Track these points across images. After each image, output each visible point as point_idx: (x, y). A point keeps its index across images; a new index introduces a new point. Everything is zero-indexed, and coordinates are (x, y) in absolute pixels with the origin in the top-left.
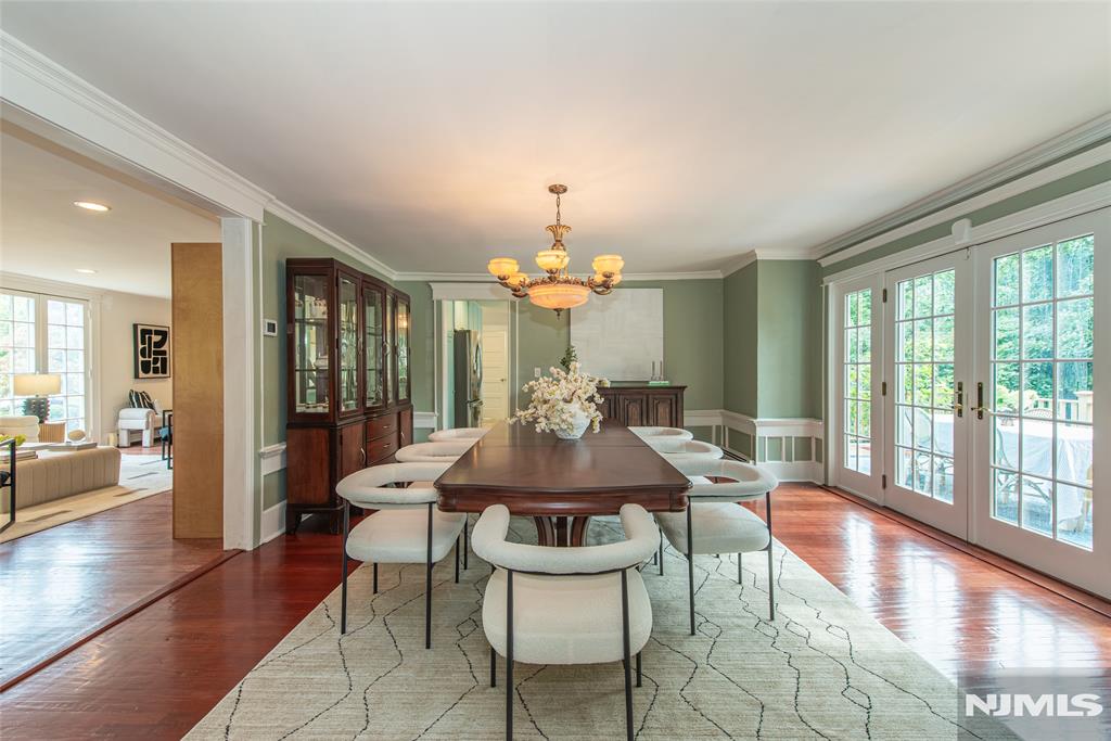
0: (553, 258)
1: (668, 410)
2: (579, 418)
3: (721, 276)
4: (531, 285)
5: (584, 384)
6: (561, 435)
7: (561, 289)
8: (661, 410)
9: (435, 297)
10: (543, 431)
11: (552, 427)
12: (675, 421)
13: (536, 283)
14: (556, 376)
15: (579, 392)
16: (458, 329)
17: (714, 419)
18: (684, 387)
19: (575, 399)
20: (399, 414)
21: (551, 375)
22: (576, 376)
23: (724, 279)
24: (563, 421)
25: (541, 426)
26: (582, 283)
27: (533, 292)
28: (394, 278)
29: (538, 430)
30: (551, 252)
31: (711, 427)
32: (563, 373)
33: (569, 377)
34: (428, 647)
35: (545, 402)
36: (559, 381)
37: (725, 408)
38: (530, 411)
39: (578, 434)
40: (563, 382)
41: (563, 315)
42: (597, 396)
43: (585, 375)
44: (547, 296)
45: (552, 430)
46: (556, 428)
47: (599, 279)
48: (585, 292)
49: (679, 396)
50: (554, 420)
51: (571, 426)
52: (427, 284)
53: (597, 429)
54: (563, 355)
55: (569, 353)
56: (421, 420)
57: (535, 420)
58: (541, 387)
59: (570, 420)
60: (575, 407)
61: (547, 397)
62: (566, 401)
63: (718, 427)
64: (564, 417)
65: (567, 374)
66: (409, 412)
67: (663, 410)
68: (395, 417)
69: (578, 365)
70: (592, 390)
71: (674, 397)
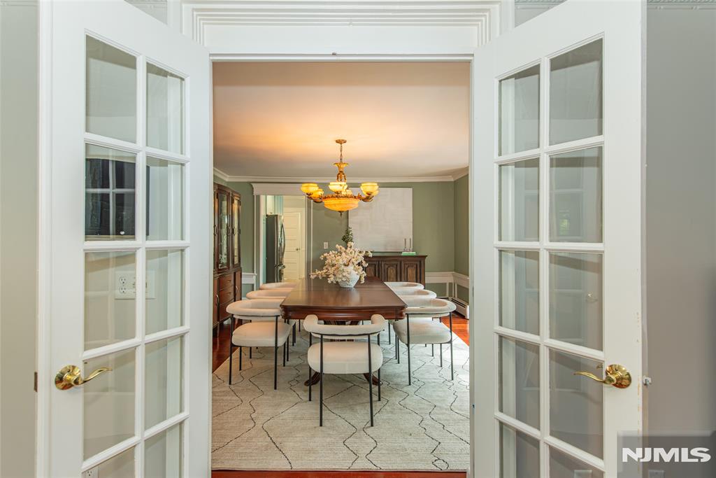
0: (339, 186)
1: (414, 272)
2: (354, 275)
3: (452, 180)
4: (325, 198)
5: (356, 254)
6: (342, 285)
7: (343, 201)
8: (410, 271)
9: (255, 193)
10: (332, 282)
11: (338, 280)
12: (419, 279)
13: (328, 197)
14: (339, 250)
15: (353, 260)
16: (269, 214)
17: (447, 278)
18: (425, 257)
19: (350, 264)
20: (235, 273)
21: (336, 250)
22: (351, 250)
23: (455, 181)
24: (344, 276)
25: (331, 279)
26: (355, 197)
27: (326, 202)
28: (227, 180)
29: (329, 282)
30: (337, 183)
31: (445, 284)
32: (344, 249)
33: (347, 251)
34: (275, 388)
35: (333, 266)
36: (341, 253)
37: (455, 270)
38: (324, 271)
39: (353, 284)
40: (343, 254)
41: (345, 215)
42: (364, 262)
43: (357, 250)
44: (335, 205)
45: (337, 282)
46: (339, 280)
47: (365, 195)
48: (357, 202)
49: (422, 262)
50: (338, 276)
51: (348, 280)
52: (250, 184)
53: (363, 281)
54: (344, 234)
55: (347, 232)
56: (247, 279)
57: (328, 276)
58: (331, 257)
59: (347, 275)
60: (351, 268)
61: (334, 262)
62: (345, 265)
63: (450, 284)
64: (344, 274)
65: (346, 248)
66: (239, 272)
67: (411, 272)
68: (233, 275)
69: (352, 244)
70: (361, 258)
71: (418, 264)
